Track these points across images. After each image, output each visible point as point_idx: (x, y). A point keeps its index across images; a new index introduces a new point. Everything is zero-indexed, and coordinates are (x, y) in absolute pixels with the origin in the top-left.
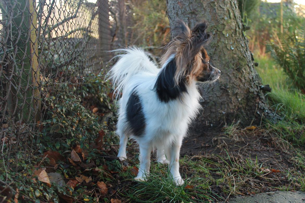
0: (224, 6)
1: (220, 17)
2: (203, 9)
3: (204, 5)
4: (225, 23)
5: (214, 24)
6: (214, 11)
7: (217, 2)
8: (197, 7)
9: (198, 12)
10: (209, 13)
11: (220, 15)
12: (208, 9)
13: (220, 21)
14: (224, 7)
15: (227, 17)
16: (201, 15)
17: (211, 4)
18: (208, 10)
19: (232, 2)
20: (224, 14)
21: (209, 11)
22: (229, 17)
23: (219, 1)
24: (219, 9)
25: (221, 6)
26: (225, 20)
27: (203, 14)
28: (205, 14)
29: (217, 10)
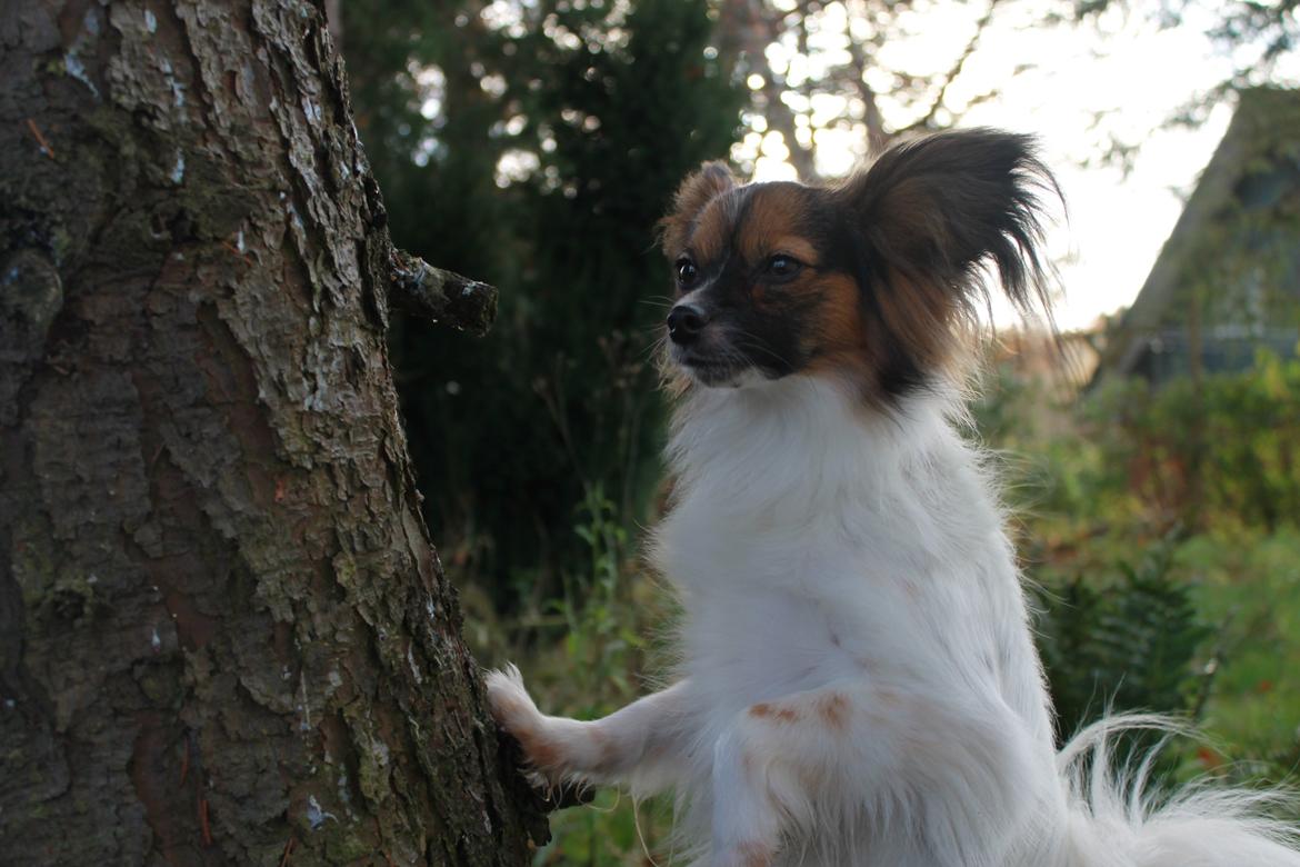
0: (294, 686)
1: (247, 814)
2: (48, 745)
3: (67, 702)
10: (122, 781)
11: (241, 785)
12: (116, 733)
13: (254, 854)
14: (286, 699)
15: (331, 802)
16: (36, 813)
17: (150, 684)
18: (115, 744)
19: (384, 630)
20: (285, 770)
21: (124, 755)
22: (344, 796)
23: (237, 648)
25: (258, 687)
26: (300, 833)
27: (54, 791)
28: (82, 799)
29: (206, 742)
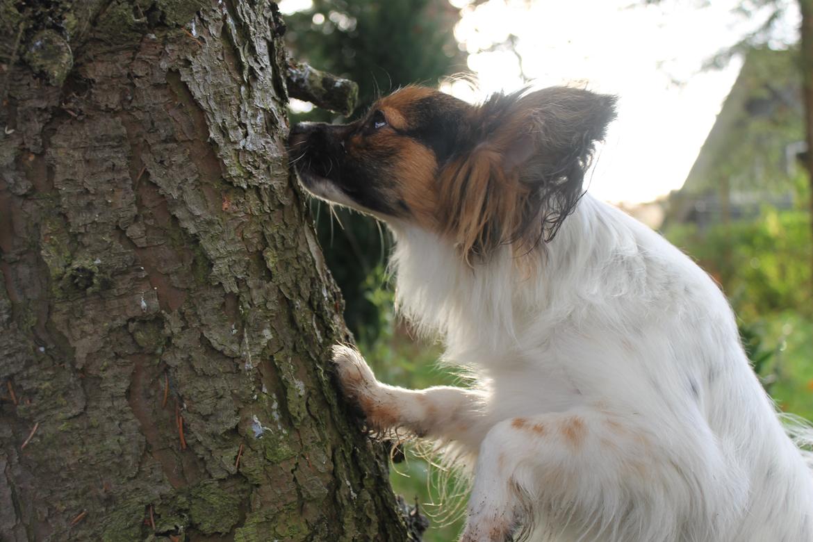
0: (240, 339)
1: (211, 427)
2: (69, 378)
3: (82, 347)
4: (253, 466)
5: (167, 489)
6: (163, 384)
7: (183, 316)
8: (29, 364)
9: (36, 401)
10: (122, 403)
11: (206, 407)
12: (117, 370)
13: (217, 455)
14: (235, 347)
15: (267, 420)
16: (62, 427)
17: (140, 335)
18: (117, 378)
19: (298, 303)
20: (236, 397)
21: (124, 385)
22: (276, 416)
23: (200, 311)
24: (201, 361)
25: (216, 338)
26: (248, 441)
27: (75, 411)
28: (95, 417)
29: (183, 376)
